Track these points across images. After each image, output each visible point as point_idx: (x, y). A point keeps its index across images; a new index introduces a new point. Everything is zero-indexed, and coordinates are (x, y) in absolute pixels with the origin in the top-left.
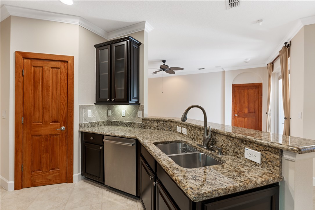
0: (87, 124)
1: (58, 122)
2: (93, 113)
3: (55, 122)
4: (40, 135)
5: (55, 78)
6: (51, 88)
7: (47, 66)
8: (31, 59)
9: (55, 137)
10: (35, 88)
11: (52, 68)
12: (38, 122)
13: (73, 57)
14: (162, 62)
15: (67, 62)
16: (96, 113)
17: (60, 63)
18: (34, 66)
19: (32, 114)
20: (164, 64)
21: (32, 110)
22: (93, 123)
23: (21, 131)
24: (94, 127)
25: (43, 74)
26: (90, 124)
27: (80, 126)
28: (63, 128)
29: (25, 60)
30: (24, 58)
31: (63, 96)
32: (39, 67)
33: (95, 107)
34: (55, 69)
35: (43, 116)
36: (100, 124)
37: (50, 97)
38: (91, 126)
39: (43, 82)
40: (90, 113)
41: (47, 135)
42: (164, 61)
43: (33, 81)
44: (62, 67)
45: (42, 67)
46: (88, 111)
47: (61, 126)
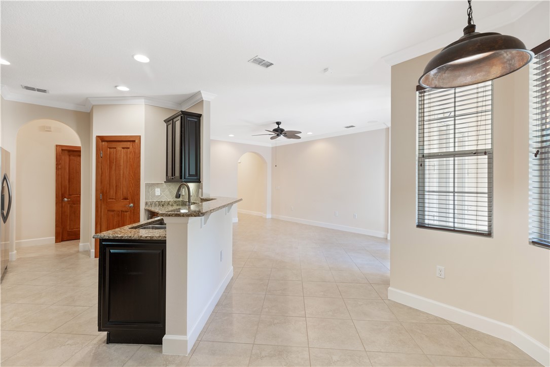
0: (154, 203)
1: (127, 199)
2: (162, 191)
3: (126, 199)
4: (114, 211)
5: (125, 157)
6: (122, 167)
7: (119, 147)
8: (107, 141)
9: (125, 213)
10: (110, 168)
11: (123, 148)
12: (112, 199)
13: (140, 136)
14: (276, 124)
15: (135, 141)
16: (167, 192)
17: (129, 143)
18: (110, 148)
19: (108, 191)
20: (279, 127)
21: (108, 187)
22: (162, 201)
23: (99, 206)
24: (163, 206)
25: (116, 154)
26: (157, 203)
27: (146, 204)
28: (132, 205)
29: (103, 143)
30: (102, 141)
31: (132, 174)
32: (113, 148)
33: (165, 185)
34: (126, 149)
35: (116, 193)
36: (170, 203)
37: (122, 176)
38: (160, 205)
39: (116, 162)
40: (158, 191)
41: (119, 211)
42: (278, 123)
43: (108, 161)
44: (131, 147)
45: (115, 148)
46: (156, 189)
47: (130, 204)
